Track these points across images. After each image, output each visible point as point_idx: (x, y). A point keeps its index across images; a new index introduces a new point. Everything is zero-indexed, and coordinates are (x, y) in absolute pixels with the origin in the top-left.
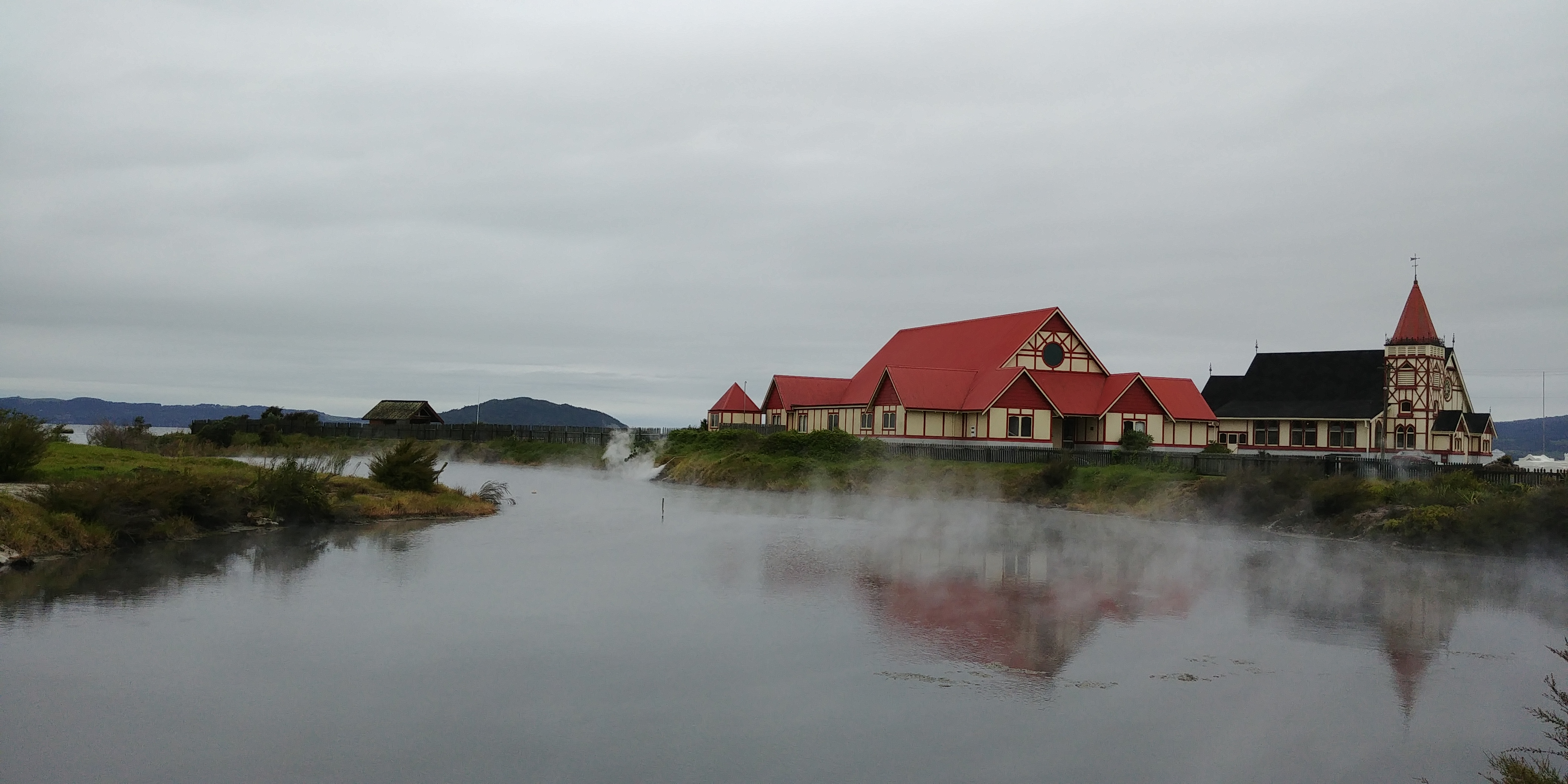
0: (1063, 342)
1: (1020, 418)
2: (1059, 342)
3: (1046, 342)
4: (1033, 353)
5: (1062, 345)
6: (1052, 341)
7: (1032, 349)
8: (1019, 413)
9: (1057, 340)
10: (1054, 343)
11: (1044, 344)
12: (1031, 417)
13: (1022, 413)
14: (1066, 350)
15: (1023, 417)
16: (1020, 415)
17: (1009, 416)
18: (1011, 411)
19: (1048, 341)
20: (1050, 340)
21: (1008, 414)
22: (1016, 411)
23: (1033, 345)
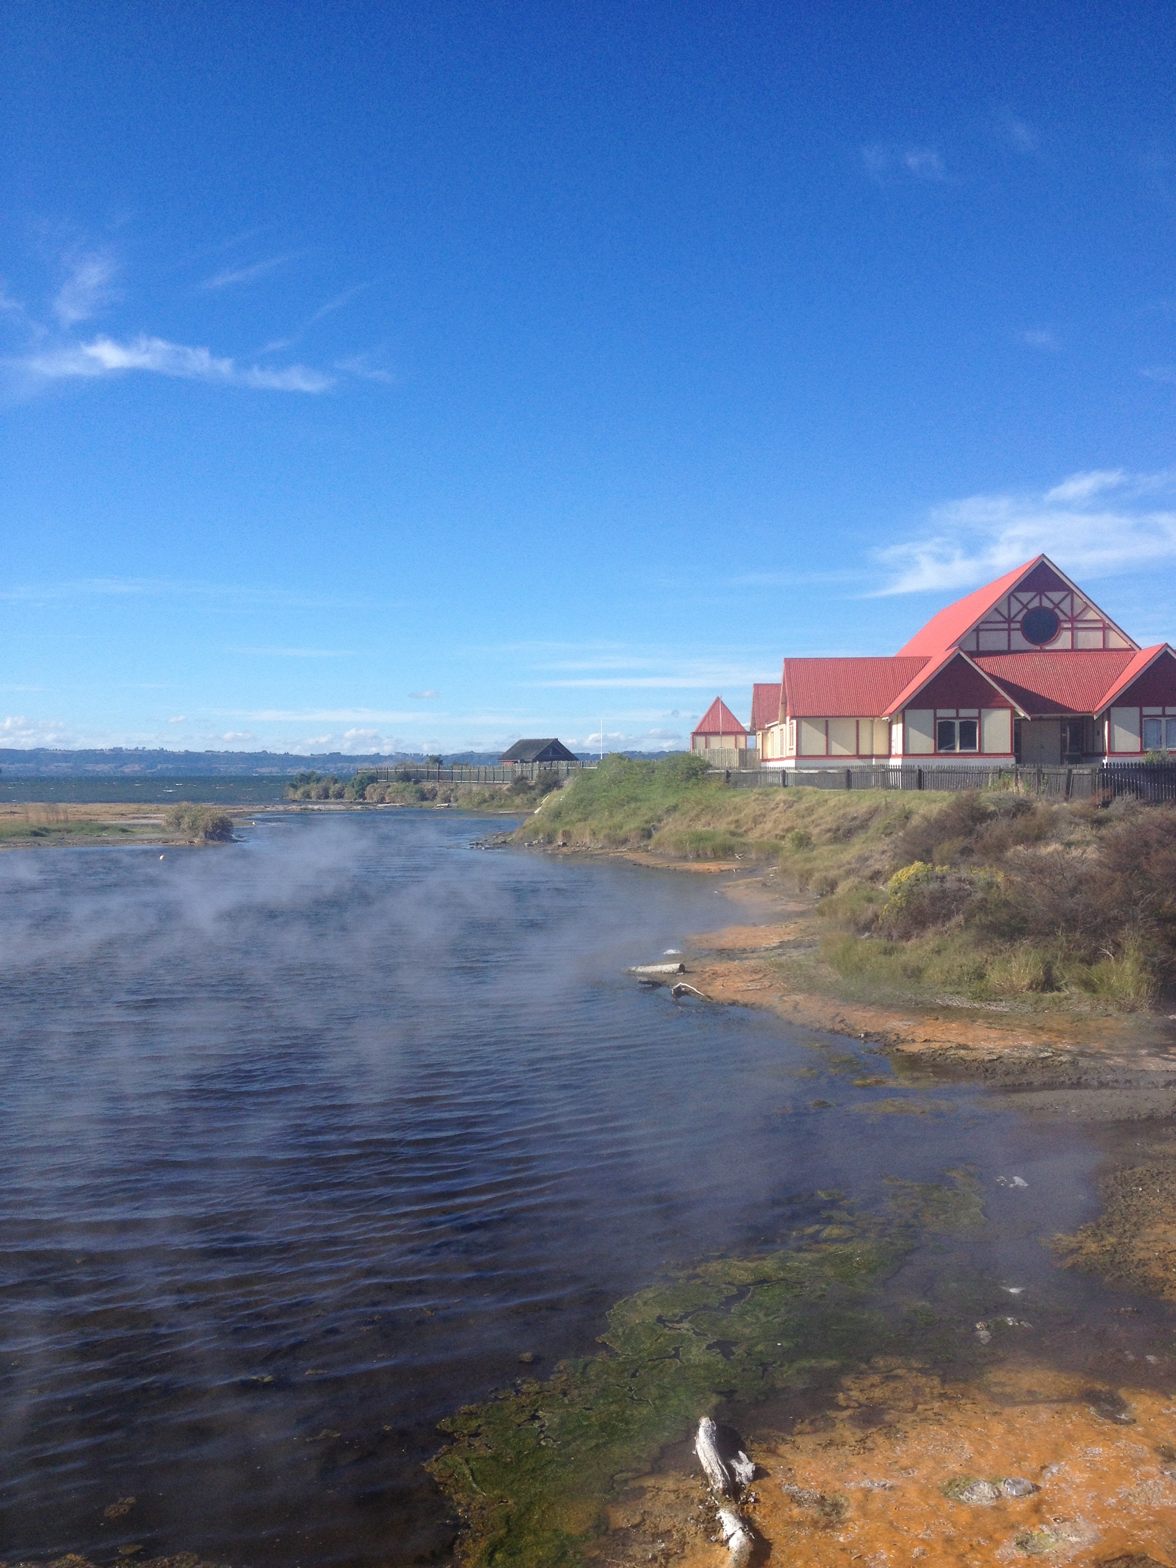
0: (1057, 606)
1: (957, 723)
2: (1051, 606)
3: (1027, 608)
4: (1006, 626)
5: (1057, 611)
6: (1038, 605)
7: (1003, 620)
8: (955, 715)
9: (1046, 603)
10: (1041, 609)
11: (1025, 611)
12: (977, 721)
13: (960, 716)
14: (1062, 617)
15: (962, 721)
16: (957, 717)
17: (938, 721)
18: (942, 713)
19: (1030, 606)
20: (1035, 603)
21: (936, 718)
22: (951, 713)
23: (1005, 613)
